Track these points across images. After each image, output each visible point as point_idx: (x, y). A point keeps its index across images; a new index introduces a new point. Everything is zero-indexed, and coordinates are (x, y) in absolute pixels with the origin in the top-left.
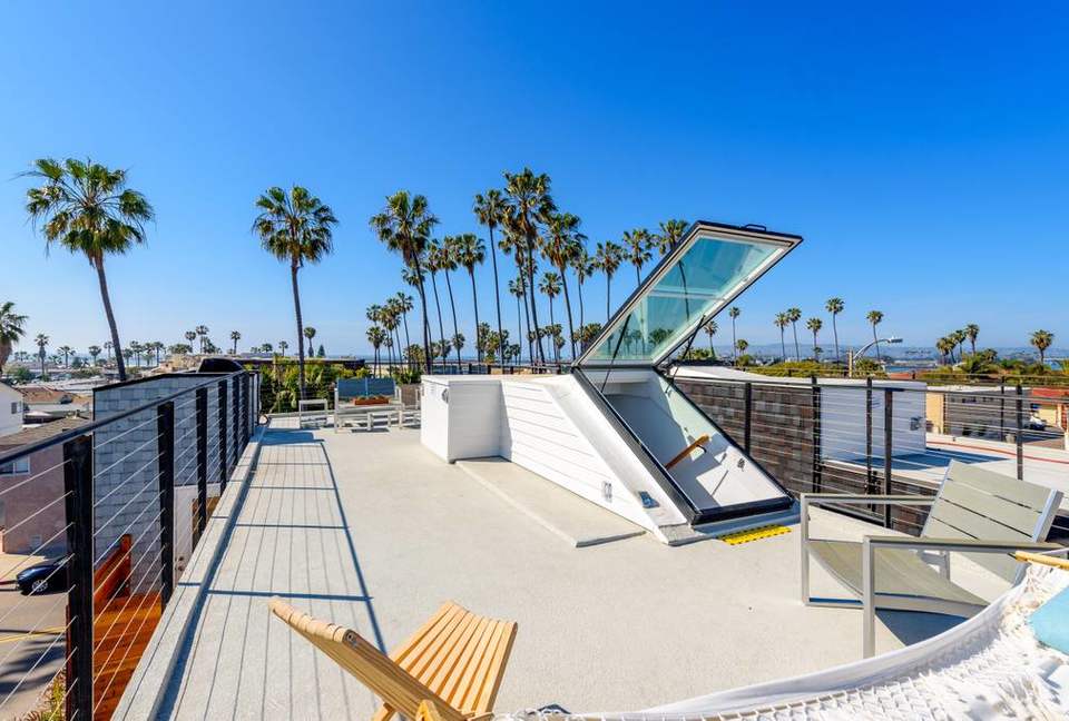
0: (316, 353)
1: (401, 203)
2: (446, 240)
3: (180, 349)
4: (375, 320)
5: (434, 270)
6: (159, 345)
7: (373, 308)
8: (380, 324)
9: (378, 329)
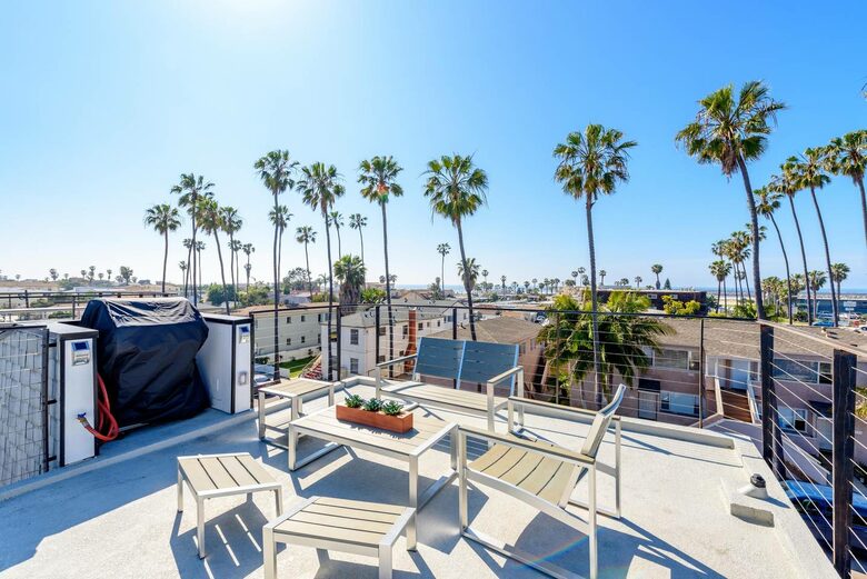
0: (662, 286)
1: (720, 104)
2: (809, 152)
3: (570, 283)
4: (721, 254)
5: (791, 193)
6: (558, 281)
7: (720, 243)
8: (726, 259)
9: (722, 262)
